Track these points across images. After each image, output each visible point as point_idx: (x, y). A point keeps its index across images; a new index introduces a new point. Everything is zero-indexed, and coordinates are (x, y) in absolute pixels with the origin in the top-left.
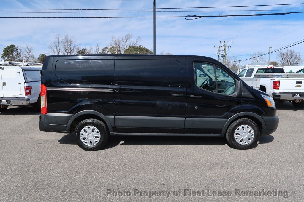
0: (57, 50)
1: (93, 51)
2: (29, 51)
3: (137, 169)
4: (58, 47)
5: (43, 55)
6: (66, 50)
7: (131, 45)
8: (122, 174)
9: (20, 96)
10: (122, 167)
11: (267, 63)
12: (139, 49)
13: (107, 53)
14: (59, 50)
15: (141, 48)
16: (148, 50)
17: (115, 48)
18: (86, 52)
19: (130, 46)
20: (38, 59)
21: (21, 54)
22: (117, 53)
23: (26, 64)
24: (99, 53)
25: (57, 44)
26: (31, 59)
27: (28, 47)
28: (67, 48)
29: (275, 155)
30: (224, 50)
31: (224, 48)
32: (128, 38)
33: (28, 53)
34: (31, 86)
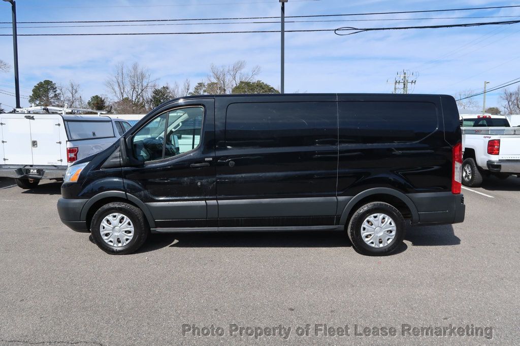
0: (120, 89)
1: (180, 91)
2: (74, 90)
3: (249, 284)
4: (121, 84)
5: (97, 97)
6: (134, 88)
7: (243, 80)
8: (223, 291)
9: (59, 164)
10: (224, 280)
11: (481, 109)
12: (257, 86)
13: (202, 93)
14: (124, 88)
15: (260, 85)
16: (272, 88)
17: (217, 85)
18: (168, 91)
19: (242, 82)
20: (89, 103)
21: (61, 95)
22: (220, 93)
23: (70, 111)
24: (189, 93)
25: (120, 79)
26: (77, 104)
27: (72, 84)
28: (136, 85)
29: (486, 267)
30: (404, 87)
31: (404, 84)
32: (238, 67)
33: (72, 94)
34: (77, 148)
